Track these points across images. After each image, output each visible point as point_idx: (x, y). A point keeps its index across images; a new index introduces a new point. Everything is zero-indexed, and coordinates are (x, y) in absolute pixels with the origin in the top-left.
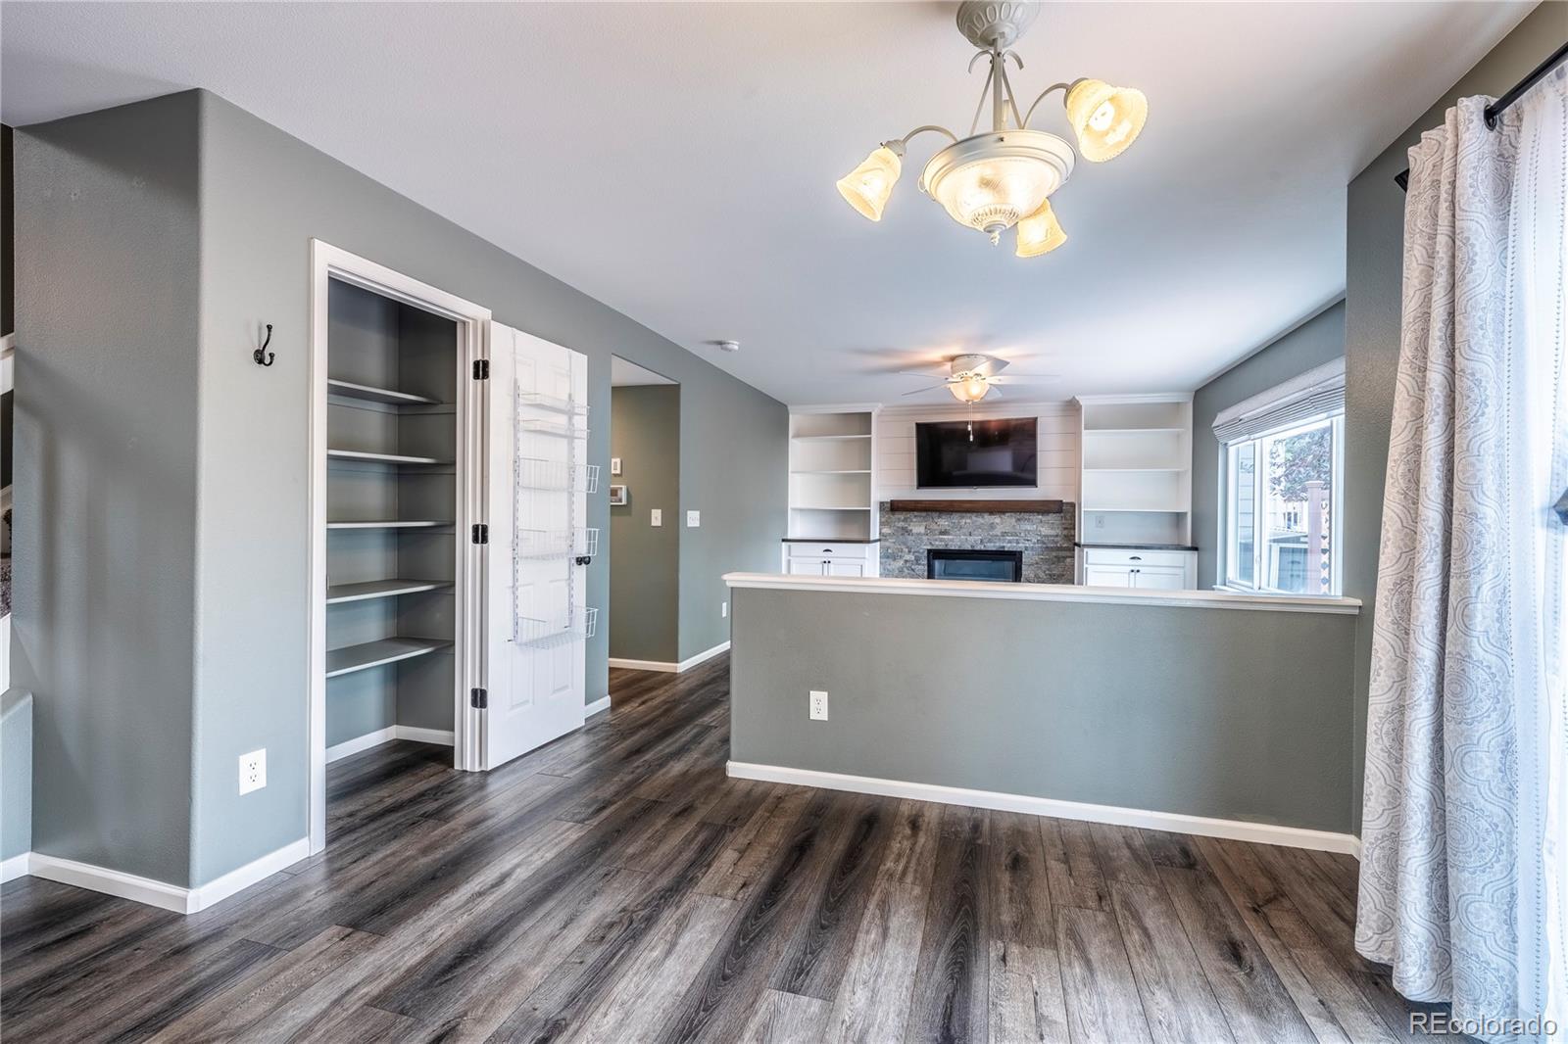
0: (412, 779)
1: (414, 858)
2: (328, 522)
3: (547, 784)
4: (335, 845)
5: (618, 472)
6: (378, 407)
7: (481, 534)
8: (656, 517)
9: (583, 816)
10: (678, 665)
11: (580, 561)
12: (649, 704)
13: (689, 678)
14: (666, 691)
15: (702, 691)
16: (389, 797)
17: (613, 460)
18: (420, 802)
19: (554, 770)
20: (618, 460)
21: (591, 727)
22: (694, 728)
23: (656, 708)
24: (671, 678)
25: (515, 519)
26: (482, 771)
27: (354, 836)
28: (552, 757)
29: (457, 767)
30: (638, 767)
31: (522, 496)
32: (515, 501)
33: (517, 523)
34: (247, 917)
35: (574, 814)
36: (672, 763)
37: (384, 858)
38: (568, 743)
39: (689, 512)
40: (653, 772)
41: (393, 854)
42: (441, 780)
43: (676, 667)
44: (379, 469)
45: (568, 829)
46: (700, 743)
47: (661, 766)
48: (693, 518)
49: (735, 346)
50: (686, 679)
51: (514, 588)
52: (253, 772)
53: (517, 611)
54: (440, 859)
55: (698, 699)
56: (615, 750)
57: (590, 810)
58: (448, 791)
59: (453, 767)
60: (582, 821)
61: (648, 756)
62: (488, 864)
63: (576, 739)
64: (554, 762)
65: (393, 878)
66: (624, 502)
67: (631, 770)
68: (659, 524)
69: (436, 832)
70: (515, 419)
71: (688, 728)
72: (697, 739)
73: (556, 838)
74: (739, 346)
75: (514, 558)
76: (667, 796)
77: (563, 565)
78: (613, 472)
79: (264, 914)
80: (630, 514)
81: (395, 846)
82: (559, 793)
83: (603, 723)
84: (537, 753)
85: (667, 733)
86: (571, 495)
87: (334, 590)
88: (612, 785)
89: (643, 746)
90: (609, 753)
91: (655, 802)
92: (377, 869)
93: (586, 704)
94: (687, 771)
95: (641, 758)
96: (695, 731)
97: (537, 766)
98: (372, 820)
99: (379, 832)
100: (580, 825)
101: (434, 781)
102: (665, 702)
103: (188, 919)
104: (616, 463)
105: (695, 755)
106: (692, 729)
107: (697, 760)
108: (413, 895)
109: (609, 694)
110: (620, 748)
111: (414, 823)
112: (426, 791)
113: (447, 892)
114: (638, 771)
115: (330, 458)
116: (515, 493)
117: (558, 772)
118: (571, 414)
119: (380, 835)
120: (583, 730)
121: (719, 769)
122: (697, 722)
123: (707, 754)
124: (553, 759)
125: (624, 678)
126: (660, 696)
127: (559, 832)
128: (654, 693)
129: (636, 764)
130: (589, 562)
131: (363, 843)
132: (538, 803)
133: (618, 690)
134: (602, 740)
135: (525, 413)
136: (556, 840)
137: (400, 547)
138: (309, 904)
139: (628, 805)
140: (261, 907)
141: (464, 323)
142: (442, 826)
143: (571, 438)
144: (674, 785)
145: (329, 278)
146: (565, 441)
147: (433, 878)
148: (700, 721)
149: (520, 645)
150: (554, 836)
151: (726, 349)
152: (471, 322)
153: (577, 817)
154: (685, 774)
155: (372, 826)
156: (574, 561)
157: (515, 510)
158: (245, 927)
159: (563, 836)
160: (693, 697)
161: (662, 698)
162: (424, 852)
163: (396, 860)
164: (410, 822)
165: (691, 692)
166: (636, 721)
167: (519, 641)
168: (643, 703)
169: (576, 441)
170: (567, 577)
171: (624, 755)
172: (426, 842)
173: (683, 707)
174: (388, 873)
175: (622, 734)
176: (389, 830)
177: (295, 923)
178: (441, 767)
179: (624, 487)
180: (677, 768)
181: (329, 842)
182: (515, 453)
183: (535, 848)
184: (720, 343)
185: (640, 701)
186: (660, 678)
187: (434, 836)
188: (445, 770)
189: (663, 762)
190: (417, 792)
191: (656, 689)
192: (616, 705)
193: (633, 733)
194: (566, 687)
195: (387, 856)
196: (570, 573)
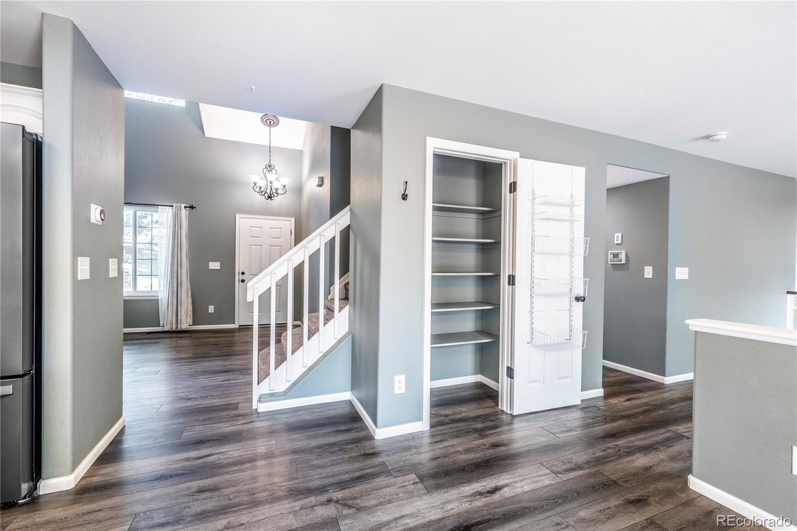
0: (478, 406)
1: (459, 452)
2: (432, 272)
3: (543, 436)
4: (434, 430)
5: (620, 242)
6: (474, 216)
7: (512, 280)
8: (648, 272)
9: (558, 469)
10: (665, 378)
11: (578, 299)
12: (633, 402)
13: (673, 390)
14: (650, 396)
15: (683, 404)
16: (465, 412)
17: (616, 235)
18: (476, 421)
19: (551, 429)
20: (620, 235)
21: (586, 406)
22: (667, 432)
23: (638, 406)
24: (659, 387)
25: (532, 272)
26: (511, 414)
27: (442, 428)
28: (553, 418)
29: (500, 407)
30: (609, 448)
31: (537, 258)
32: (532, 261)
33: (533, 274)
34: (390, 451)
35: (553, 465)
36: (638, 455)
37: (448, 446)
38: (566, 413)
39: (677, 268)
40: (620, 456)
41: (452, 446)
42: (490, 412)
43: (664, 379)
44: (474, 247)
45: (545, 475)
46: (669, 447)
47: (629, 454)
48: (681, 273)
49: (723, 135)
50: (670, 390)
51: (531, 313)
52: (400, 384)
53: (533, 326)
54: (470, 459)
55: (678, 409)
56: (596, 429)
57: (565, 467)
58: (490, 420)
59: (498, 406)
60: (556, 473)
61: (621, 442)
62: (492, 475)
63: (573, 412)
64: (553, 423)
65: (447, 460)
66: (623, 262)
67: (604, 448)
68: (651, 276)
69: (475, 442)
70: (532, 213)
71: (662, 431)
72: (667, 443)
73: (535, 477)
74: (727, 135)
75: (531, 295)
76: (627, 481)
77: (565, 301)
78: (616, 242)
79: (395, 453)
80: (628, 269)
81: (455, 441)
82: (549, 446)
83: (594, 406)
84: (545, 413)
85: (640, 429)
86: (572, 257)
87: (435, 305)
88: (586, 454)
89: (619, 433)
90: (591, 429)
91: (615, 482)
92: (442, 451)
93: (582, 391)
94: (651, 467)
95: (614, 441)
96: (667, 435)
97: (542, 422)
98: (452, 422)
99: (452, 430)
100: (554, 475)
101: (487, 411)
102: (647, 404)
103: (376, 441)
104: (618, 237)
105: (661, 455)
106: (664, 433)
107: (662, 461)
108: (451, 475)
109: (603, 387)
110: (600, 429)
111: (468, 432)
112: (481, 415)
113: (465, 483)
114: (609, 451)
115: (434, 241)
116: (532, 256)
117: (553, 431)
118: (572, 206)
119: (452, 432)
120: (580, 407)
121: (681, 476)
122: (670, 428)
123: (673, 459)
124: (554, 421)
125: (619, 378)
126: (645, 398)
127: (539, 474)
128: (640, 395)
129: (608, 445)
130: (584, 300)
131: (444, 434)
132: (534, 447)
133: (613, 386)
134: (590, 418)
135: (538, 209)
136: (535, 479)
137: (483, 286)
138: (412, 456)
139: (593, 475)
140: (396, 448)
141: (505, 163)
142: (480, 439)
143: (572, 222)
144: (634, 475)
145: (434, 154)
146: (568, 224)
147: (463, 470)
148: (674, 428)
149: (536, 346)
150: (535, 475)
151: (713, 140)
152: (508, 161)
153: (554, 468)
154: (648, 469)
155: (451, 426)
156: (573, 299)
157: (532, 267)
158: (387, 455)
159: (540, 478)
160: (673, 407)
161: (645, 400)
162: (467, 451)
163: (452, 450)
164: (467, 430)
165: (673, 402)
166: (619, 412)
167: (534, 344)
168: (629, 400)
169: (575, 223)
170: (569, 309)
171: (602, 435)
172: (469, 446)
173: (661, 412)
174: (446, 456)
175: (606, 419)
176: (457, 431)
177: (402, 463)
178: (493, 404)
179: (624, 252)
180: (641, 461)
181: (432, 426)
182: (532, 233)
183: (520, 478)
184: (707, 137)
185: (626, 397)
186: (649, 384)
187: (474, 444)
188: (494, 407)
189: (632, 451)
190: (477, 414)
191: (643, 392)
192: (607, 396)
193: (613, 421)
194: (567, 377)
195: (450, 446)
196: (571, 306)
